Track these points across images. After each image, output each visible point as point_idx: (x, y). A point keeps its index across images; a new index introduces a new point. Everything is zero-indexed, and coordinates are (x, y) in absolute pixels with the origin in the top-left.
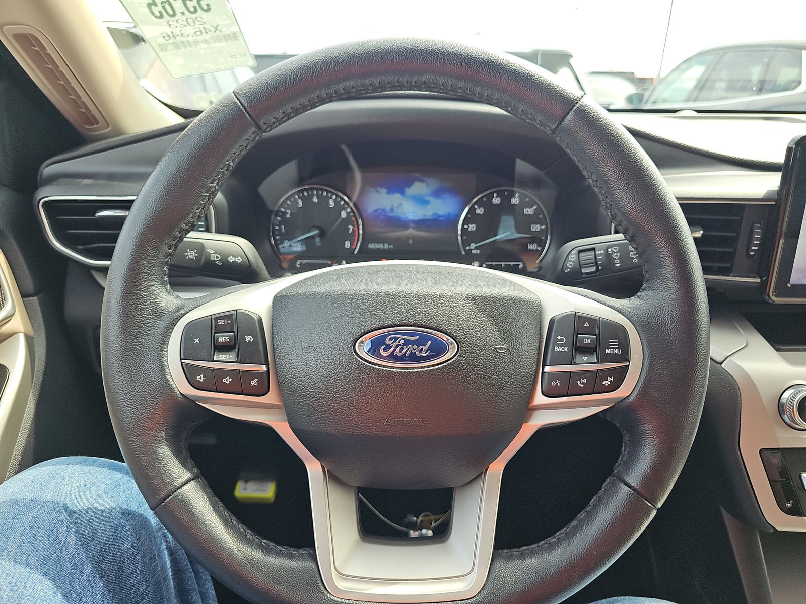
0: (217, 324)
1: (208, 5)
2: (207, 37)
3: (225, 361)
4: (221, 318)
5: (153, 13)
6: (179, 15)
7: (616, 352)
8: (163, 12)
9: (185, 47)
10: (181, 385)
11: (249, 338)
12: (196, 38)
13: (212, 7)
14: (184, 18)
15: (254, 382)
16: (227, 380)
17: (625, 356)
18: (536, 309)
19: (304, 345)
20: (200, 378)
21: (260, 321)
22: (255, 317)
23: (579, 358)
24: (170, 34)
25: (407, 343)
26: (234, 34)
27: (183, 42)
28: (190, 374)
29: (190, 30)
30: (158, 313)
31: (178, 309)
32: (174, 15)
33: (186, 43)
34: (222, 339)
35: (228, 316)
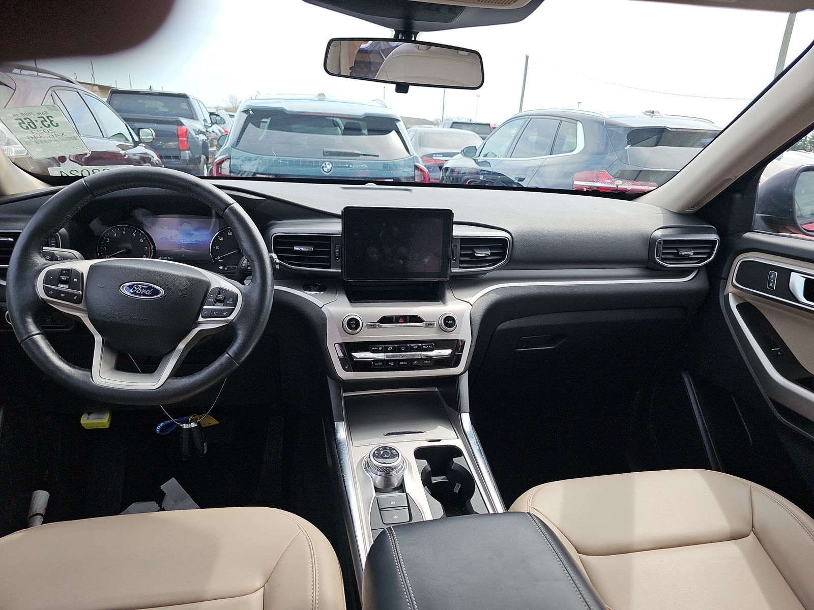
0: (62, 272)
1: (57, 124)
2: (57, 138)
3: (63, 287)
4: (64, 270)
5: (22, 127)
6: (39, 128)
7: (231, 302)
8: (29, 127)
9: (43, 143)
10: (42, 294)
11: (75, 280)
12: (49, 139)
13: (59, 124)
14: (42, 129)
15: (75, 298)
16: (63, 295)
17: (235, 305)
18: (208, 284)
19: (99, 285)
20: (51, 292)
21: (82, 274)
22: (80, 272)
23: (218, 304)
24: (33, 137)
25: (142, 288)
26: (74, 137)
27: (41, 141)
28: (47, 291)
29: (45, 135)
30: (35, 265)
31: (45, 264)
32: (36, 127)
33: (43, 141)
34: (63, 278)
35: (68, 270)
